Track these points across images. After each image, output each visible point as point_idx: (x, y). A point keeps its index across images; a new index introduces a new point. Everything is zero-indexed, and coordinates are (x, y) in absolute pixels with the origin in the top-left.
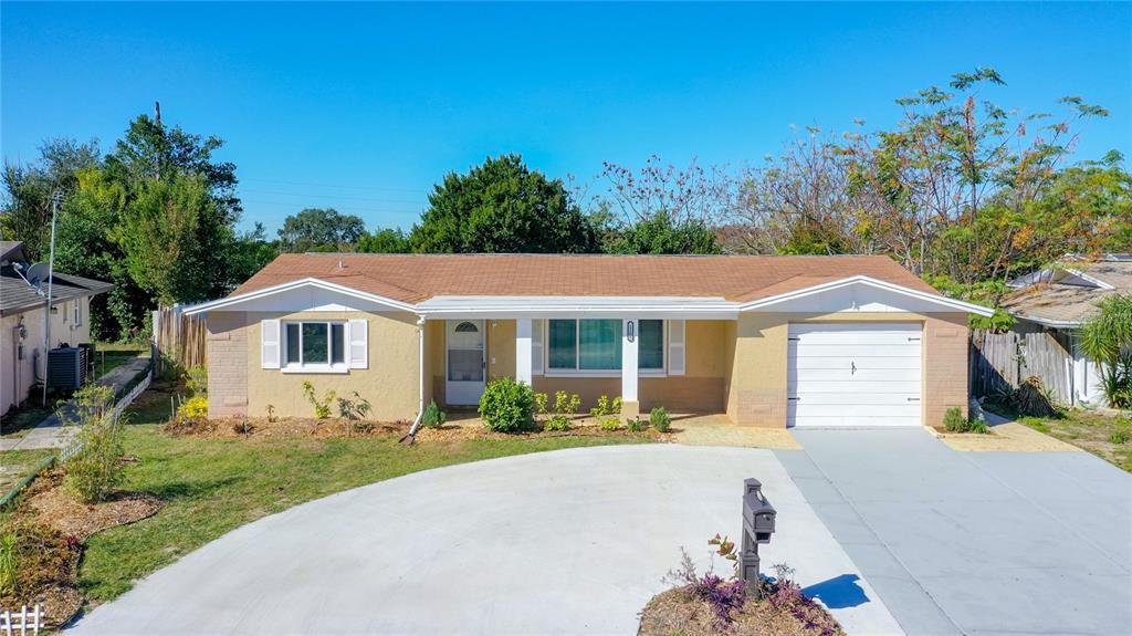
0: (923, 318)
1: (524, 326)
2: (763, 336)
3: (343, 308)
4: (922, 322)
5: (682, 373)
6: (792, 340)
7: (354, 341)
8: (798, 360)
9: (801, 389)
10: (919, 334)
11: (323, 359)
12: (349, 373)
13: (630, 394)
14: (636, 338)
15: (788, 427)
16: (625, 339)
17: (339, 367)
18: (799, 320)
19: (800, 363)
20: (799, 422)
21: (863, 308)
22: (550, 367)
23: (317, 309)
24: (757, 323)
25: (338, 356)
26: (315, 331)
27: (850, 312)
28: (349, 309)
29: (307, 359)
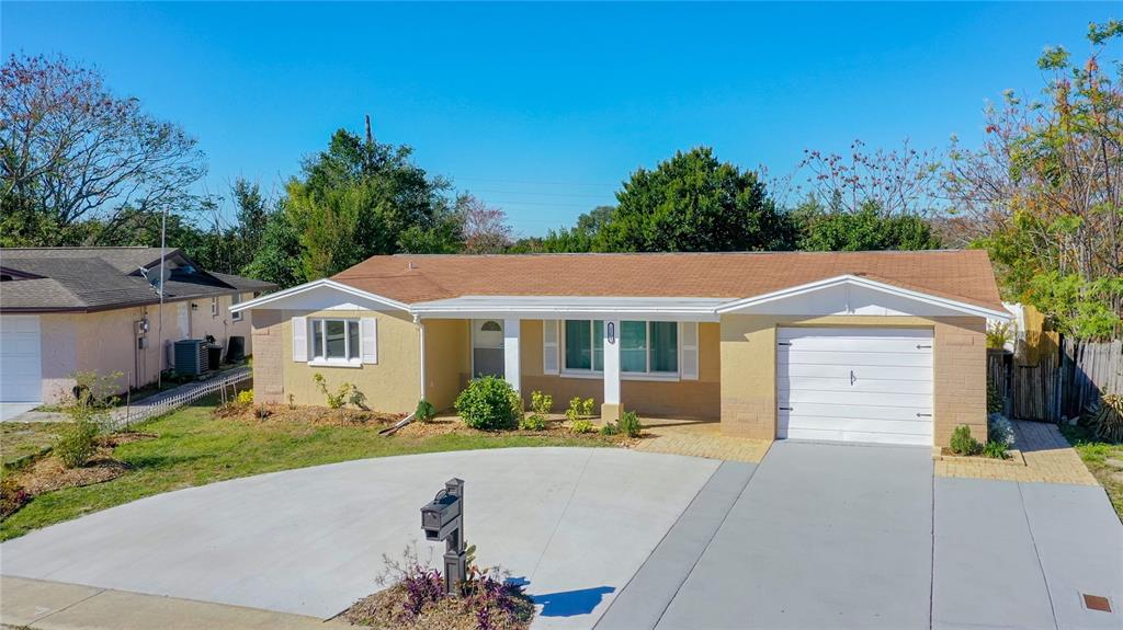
0: (931, 323)
1: (512, 327)
2: (747, 341)
3: (355, 307)
4: (933, 327)
5: (695, 377)
6: (781, 346)
7: (367, 339)
8: (790, 367)
9: (794, 399)
10: (930, 342)
11: (342, 354)
12: (361, 367)
13: (612, 397)
14: (617, 340)
15: (777, 438)
16: (606, 340)
17: (355, 362)
18: (786, 325)
19: (793, 370)
20: (791, 434)
21: (859, 311)
22: (567, 367)
23: (336, 308)
24: (743, 325)
25: (354, 353)
26: (335, 327)
27: (843, 315)
28: (361, 308)
29: (330, 354)
